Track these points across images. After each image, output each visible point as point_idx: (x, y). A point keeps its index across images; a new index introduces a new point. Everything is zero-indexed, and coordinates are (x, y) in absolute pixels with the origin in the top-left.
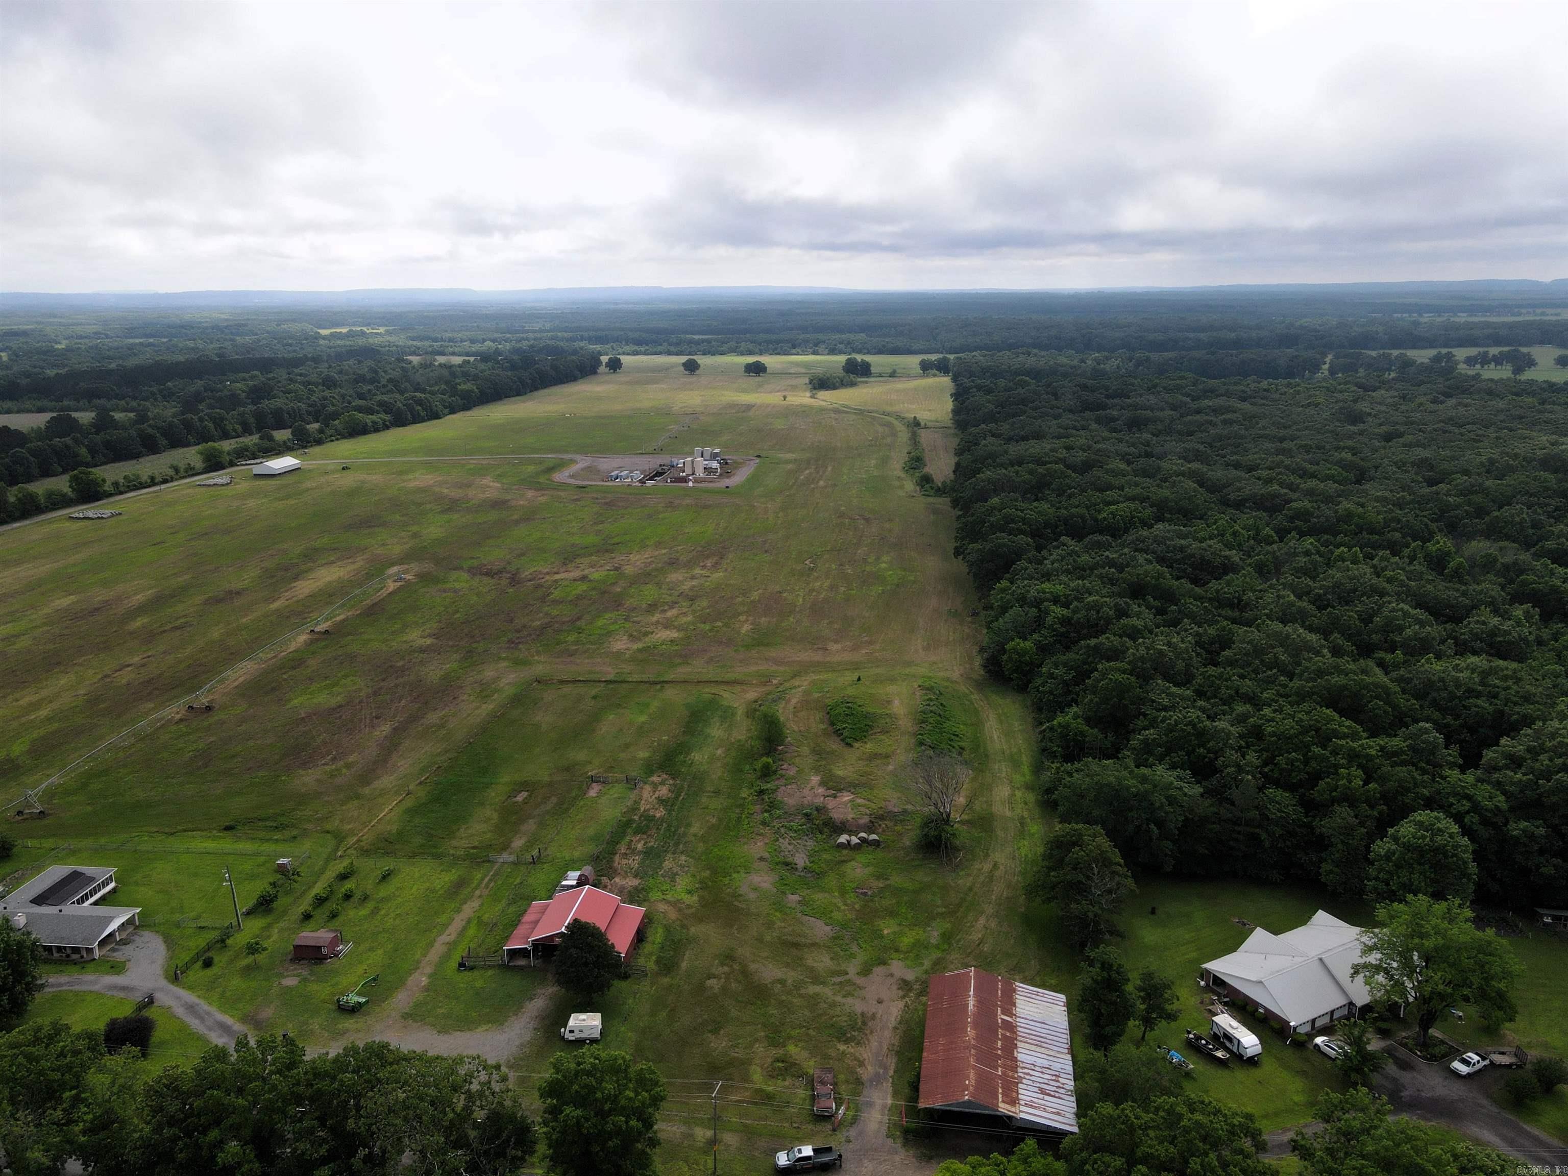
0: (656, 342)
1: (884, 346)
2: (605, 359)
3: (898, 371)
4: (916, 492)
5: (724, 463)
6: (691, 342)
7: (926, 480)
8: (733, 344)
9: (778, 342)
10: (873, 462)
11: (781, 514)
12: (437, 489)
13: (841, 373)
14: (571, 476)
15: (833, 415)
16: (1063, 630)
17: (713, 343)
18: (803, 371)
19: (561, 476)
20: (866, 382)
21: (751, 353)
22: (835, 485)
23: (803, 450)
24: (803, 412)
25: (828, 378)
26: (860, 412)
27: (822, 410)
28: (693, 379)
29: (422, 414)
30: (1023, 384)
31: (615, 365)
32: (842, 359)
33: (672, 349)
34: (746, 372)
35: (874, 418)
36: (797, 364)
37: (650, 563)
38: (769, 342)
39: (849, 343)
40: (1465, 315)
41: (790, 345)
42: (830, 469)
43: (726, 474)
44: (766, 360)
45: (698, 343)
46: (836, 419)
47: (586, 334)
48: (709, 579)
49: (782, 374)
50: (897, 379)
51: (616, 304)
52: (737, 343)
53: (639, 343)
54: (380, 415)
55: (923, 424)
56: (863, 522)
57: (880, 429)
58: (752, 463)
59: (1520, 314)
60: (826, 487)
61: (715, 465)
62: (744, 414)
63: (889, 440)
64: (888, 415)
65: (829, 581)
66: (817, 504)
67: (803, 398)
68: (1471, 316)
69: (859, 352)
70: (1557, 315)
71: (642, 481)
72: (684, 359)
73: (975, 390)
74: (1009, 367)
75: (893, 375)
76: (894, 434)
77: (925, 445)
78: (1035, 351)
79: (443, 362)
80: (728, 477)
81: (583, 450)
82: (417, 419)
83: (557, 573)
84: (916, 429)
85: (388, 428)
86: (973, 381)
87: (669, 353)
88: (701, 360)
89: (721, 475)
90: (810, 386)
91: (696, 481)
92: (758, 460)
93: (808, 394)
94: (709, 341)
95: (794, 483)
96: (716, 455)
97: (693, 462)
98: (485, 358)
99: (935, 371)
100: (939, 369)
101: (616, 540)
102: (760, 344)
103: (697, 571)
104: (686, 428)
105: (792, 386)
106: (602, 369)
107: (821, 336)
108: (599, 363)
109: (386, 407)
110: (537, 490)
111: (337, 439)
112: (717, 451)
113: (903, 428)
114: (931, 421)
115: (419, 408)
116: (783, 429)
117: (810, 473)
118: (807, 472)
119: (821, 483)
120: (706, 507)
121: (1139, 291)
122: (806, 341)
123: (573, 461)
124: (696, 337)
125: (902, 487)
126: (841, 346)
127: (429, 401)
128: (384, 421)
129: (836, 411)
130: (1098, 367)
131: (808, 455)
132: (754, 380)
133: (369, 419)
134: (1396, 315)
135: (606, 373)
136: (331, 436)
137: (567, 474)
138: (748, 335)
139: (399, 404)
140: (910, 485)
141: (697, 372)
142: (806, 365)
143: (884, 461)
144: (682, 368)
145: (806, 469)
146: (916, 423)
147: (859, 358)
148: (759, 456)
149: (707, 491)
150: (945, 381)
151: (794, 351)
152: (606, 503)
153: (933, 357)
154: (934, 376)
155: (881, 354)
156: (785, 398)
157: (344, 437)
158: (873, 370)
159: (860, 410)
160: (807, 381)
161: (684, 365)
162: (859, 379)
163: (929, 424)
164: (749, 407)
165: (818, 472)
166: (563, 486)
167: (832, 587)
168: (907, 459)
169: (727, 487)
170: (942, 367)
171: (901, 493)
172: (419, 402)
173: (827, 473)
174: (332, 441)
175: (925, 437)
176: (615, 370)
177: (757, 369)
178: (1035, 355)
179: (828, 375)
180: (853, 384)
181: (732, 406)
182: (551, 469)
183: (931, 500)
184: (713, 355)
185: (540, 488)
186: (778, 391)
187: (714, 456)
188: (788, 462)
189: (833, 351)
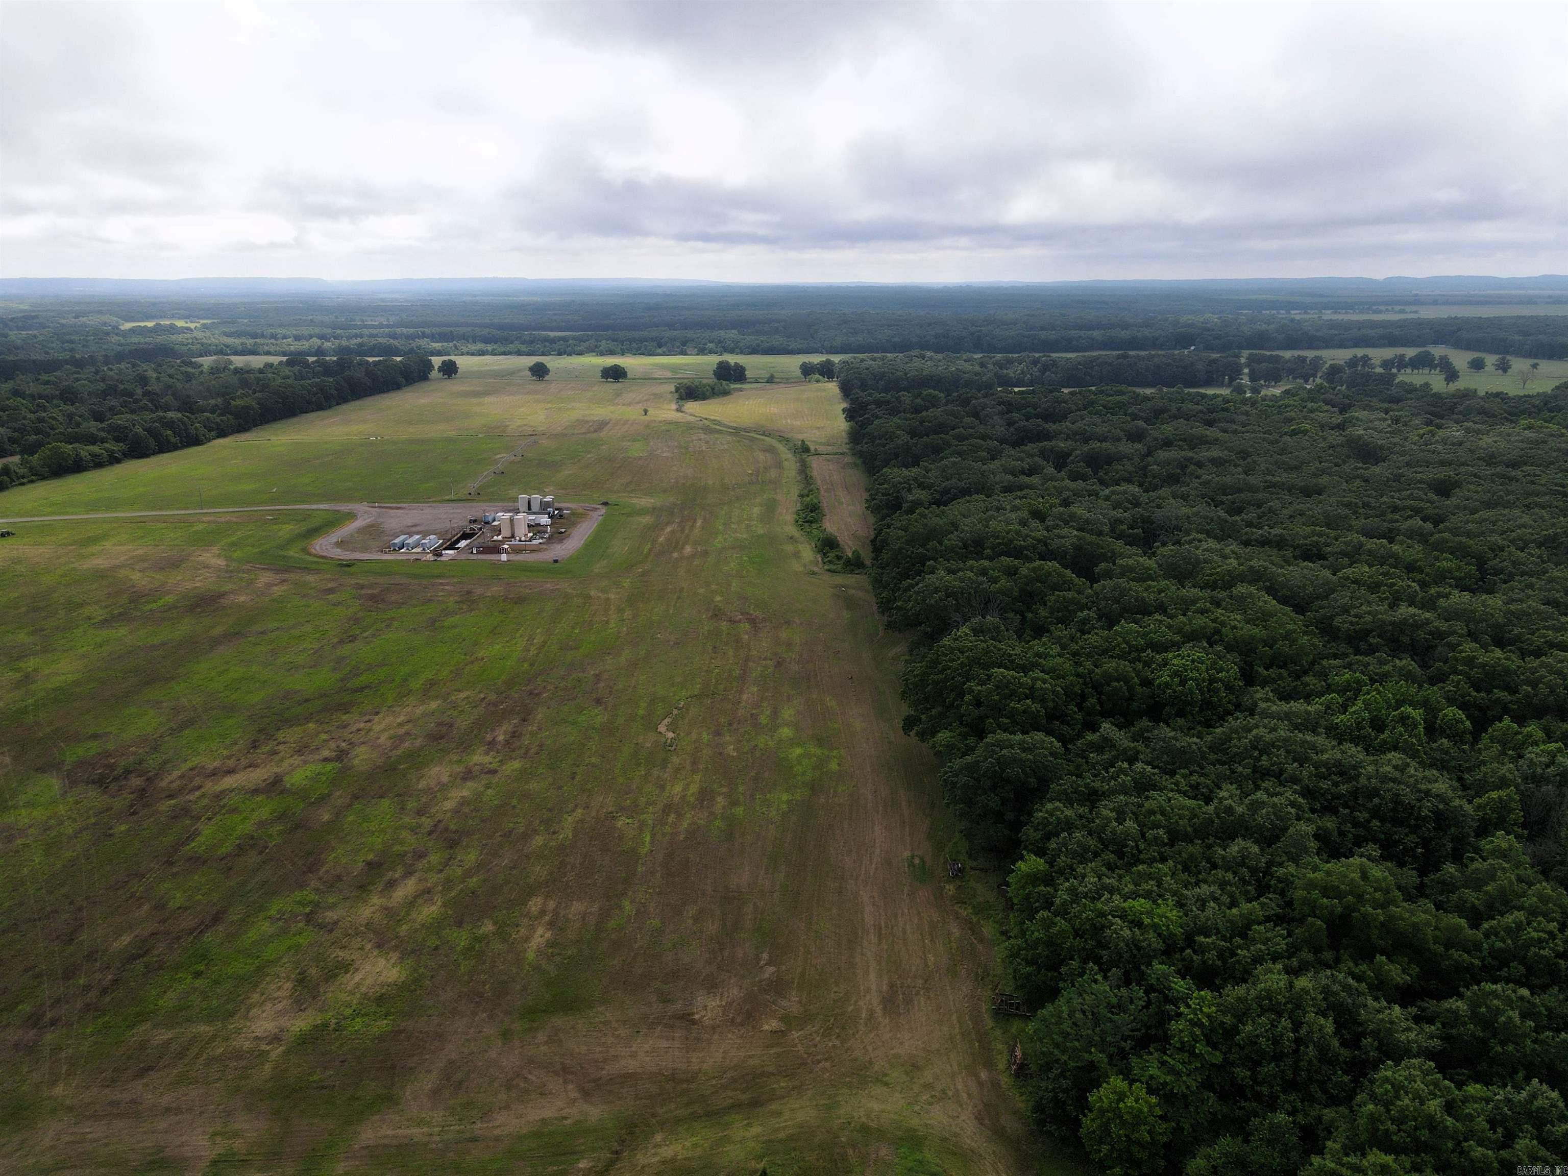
0: (506, 340)
1: (758, 345)
2: (437, 361)
3: (776, 375)
4: (817, 564)
5: (557, 518)
6: (546, 340)
7: (828, 545)
8: (592, 342)
9: (642, 340)
10: (756, 510)
11: (628, 614)
12: (122, 573)
13: (710, 380)
14: (340, 544)
15: (703, 436)
16: (1217, 1058)
17: (571, 342)
18: (669, 375)
19: (324, 545)
20: (741, 390)
21: (612, 353)
22: (706, 553)
23: (665, 491)
24: (668, 430)
25: (697, 387)
26: (737, 432)
27: (689, 427)
28: (541, 386)
29: (173, 440)
30: (933, 403)
31: (449, 369)
32: (713, 360)
33: (523, 348)
34: (603, 377)
35: (752, 440)
36: (663, 367)
37: (401, 739)
38: (631, 340)
39: (720, 342)
40: (1329, 312)
41: (655, 344)
42: (699, 523)
43: (558, 536)
44: (627, 362)
45: (553, 341)
46: (707, 442)
47: (428, 331)
48: (495, 779)
49: (647, 379)
50: (776, 386)
51: (475, 296)
52: (597, 341)
53: (486, 341)
54: (106, 445)
55: (812, 448)
56: (747, 626)
57: (761, 456)
58: (596, 514)
59: (1380, 312)
60: (693, 557)
61: (544, 520)
62: (594, 435)
63: (773, 474)
64: (769, 435)
65: (697, 778)
66: (682, 590)
67: (668, 412)
68: (1336, 313)
69: (732, 351)
70: (1416, 312)
71: (437, 553)
72: (532, 360)
73: (873, 406)
74: (906, 374)
75: (771, 380)
76: (779, 465)
77: (819, 482)
78: (929, 354)
79: (240, 365)
80: (561, 541)
81: (374, 496)
82: (164, 447)
83: (230, 772)
84: (804, 456)
85: (118, 461)
86: (870, 395)
87: (519, 353)
88: (551, 362)
89: (550, 538)
90: (676, 395)
91: (516, 550)
92: (603, 510)
93: (674, 406)
94: (565, 339)
95: (651, 550)
96: (548, 504)
97: (512, 520)
98: (295, 359)
99: (817, 376)
100: (822, 374)
101: (363, 680)
102: (622, 343)
103: (479, 758)
104: (519, 459)
105: (655, 394)
106: (435, 374)
107: (690, 334)
108: (429, 366)
109: (120, 434)
110: (277, 571)
111: (32, 482)
112: (548, 499)
113: (790, 456)
114: (821, 444)
115: (169, 432)
116: (640, 458)
117: (673, 532)
118: (669, 529)
119: (688, 550)
120: (520, 600)
121: (1005, 285)
122: (674, 339)
123: (351, 516)
124: (552, 334)
125: (797, 555)
126: (711, 345)
127: (184, 424)
128: (113, 452)
129: (707, 430)
130: (1000, 372)
131: (672, 499)
132: (611, 387)
133: (85, 451)
134: (1264, 312)
135: (438, 379)
136: (23, 477)
137: (334, 540)
138: (610, 333)
139: (139, 430)
140: (808, 553)
141: (547, 378)
142: (674, 368)
143: (771, 508)
144: (529, 373)
145: (667, 524)
146: (804, 449)
147: (732, 359)
148: (605, 504)
149: (527, 568)
150: (832, 388)
151: (659, 351)
152: (372, 597)
153: (816, 359)
154: (818, 381)
155: (755, 353)
156: (646, 412)
157: (43, 478)
158: (748, 374)
159: (735, 428)
160: (673, 389)
161: (531, 369)
162: (733, 386)
163: (821, 449)
164: (602, 425)
165: (683, 531)
166: (318, 565)
167: (705, 796)
168: (799, 506)
169: (556, 561)
170: (826, 371)
171: (797, 567)
172: (170, 424)
173: (696, 531)
174: (23, 484)
175: (817, 467)
176: (450, 376)
177: (615, 374)
178: (931, 359)
179: (696, 382)
180: (725, 393)
181: (581, 422)
182: (314, 532)
183: (839, 579)
184: (570, 354)
185: (283, 567)
186: (638, 403)
187: (544, 508)
188: (642, 512)
189: (702, 351)
